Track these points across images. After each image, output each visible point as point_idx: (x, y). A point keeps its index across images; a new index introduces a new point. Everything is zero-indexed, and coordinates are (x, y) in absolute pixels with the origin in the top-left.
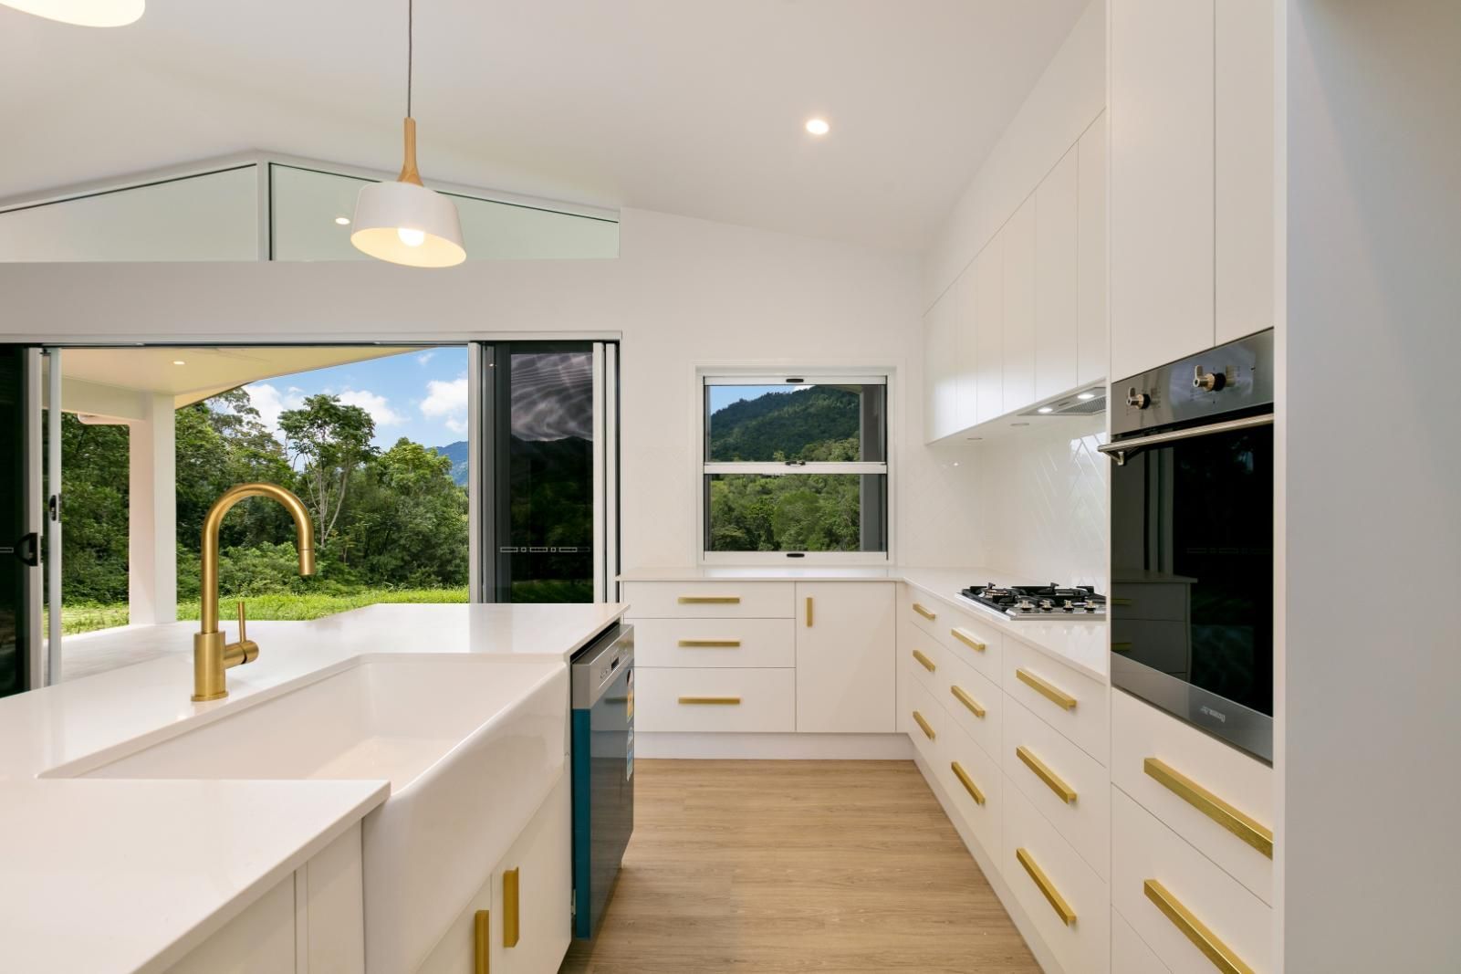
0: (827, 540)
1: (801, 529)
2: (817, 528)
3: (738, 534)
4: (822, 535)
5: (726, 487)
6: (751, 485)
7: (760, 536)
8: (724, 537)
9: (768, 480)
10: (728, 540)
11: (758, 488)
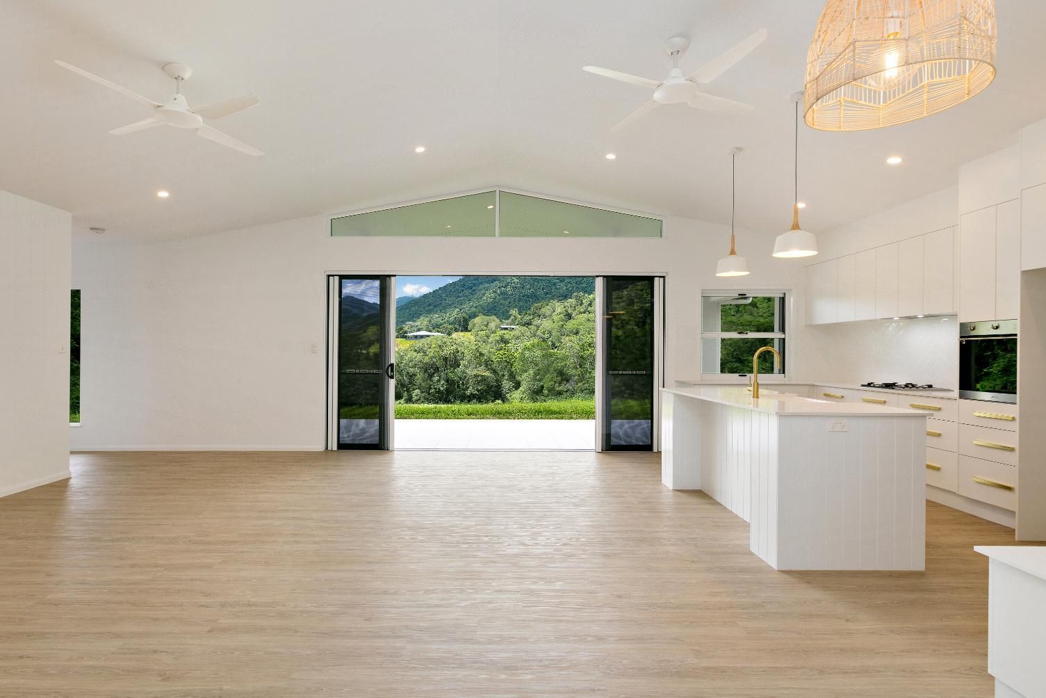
0: (559, 378)
1: (539, 370)
2: (551, 369)
3: (487, 374)
4: (555, 375)
5: (472, 337)
6: (493, 335)
7: (503, 375)
8: (476, 376)
9: (506, 332)
10: (479, 379)
11: (497, 338)
